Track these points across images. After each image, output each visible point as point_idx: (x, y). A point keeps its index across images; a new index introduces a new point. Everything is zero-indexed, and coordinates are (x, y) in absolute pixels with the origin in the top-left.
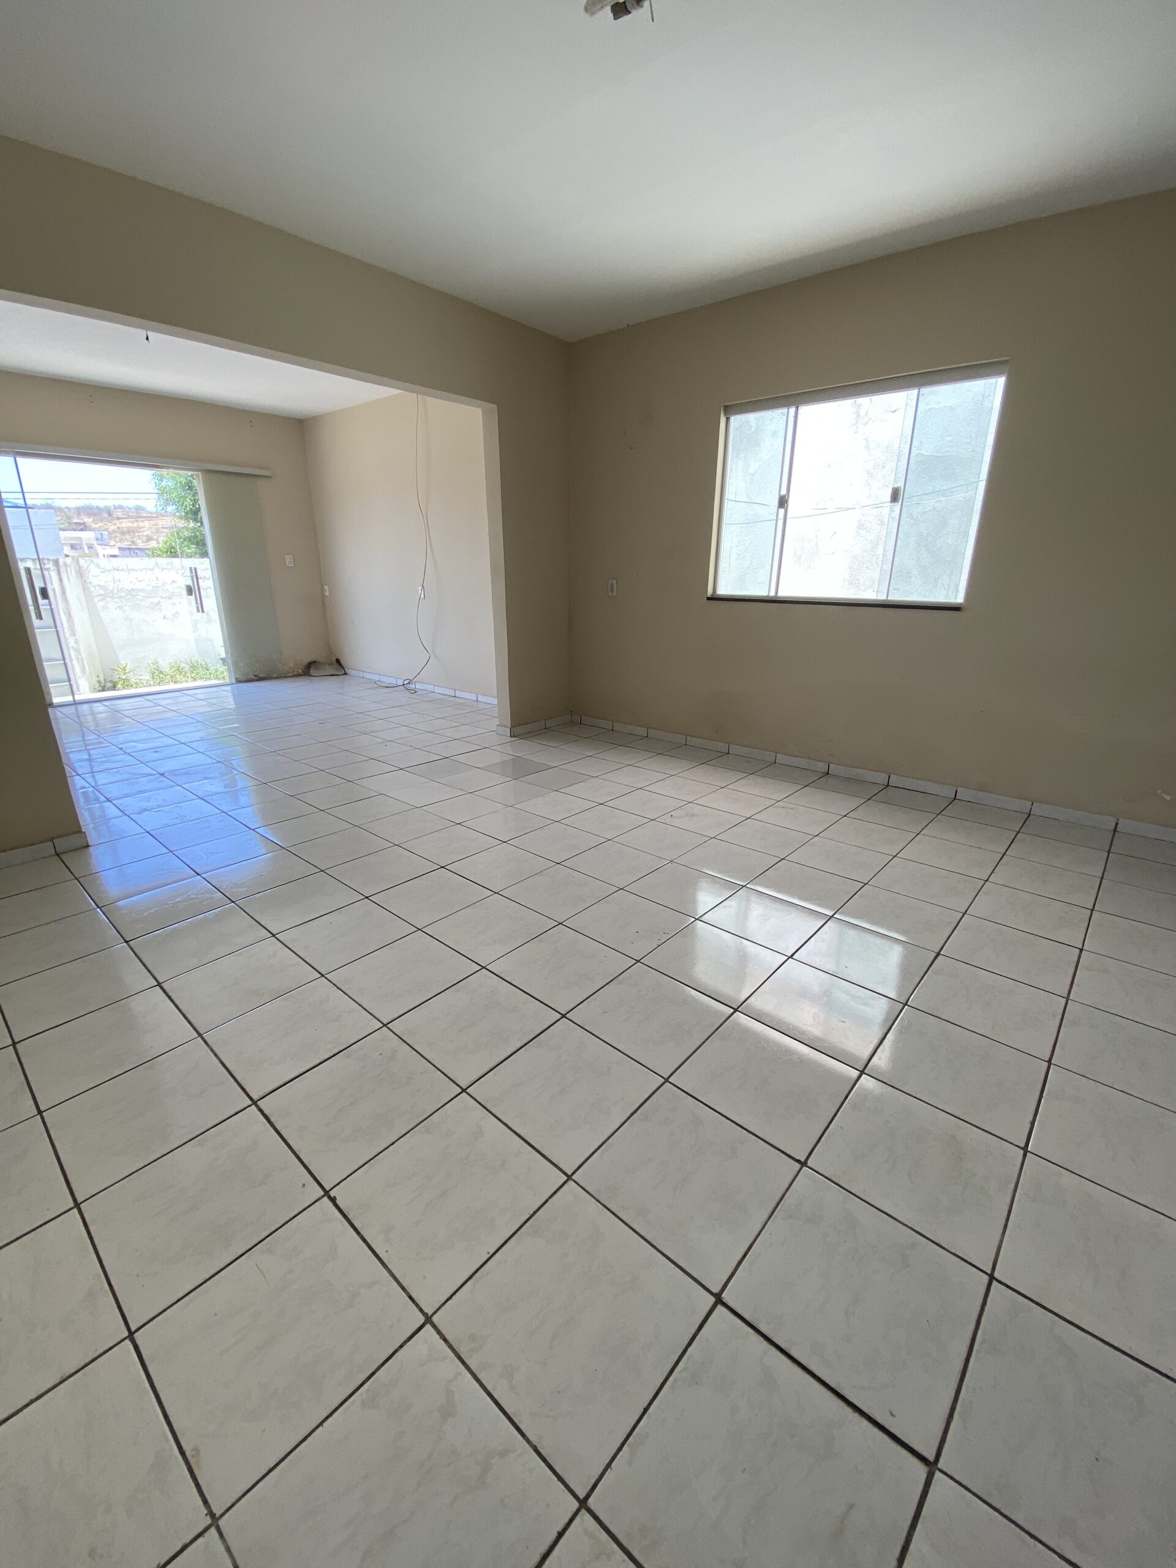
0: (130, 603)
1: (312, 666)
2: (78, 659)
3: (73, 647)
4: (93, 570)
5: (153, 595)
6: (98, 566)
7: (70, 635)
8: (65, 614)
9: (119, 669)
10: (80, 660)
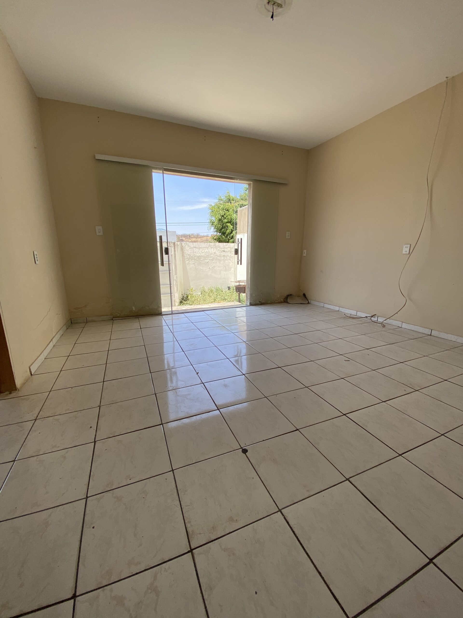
0: (198, 262)
1: (289, 298)
2: (176, 284)
3: (175, 279)
4: (187, 248)
5: (207, 259)
6: (189, 246)
7: (175, 275)
8: (174, 266)
9: (190, 290)
10: (177, 285)
